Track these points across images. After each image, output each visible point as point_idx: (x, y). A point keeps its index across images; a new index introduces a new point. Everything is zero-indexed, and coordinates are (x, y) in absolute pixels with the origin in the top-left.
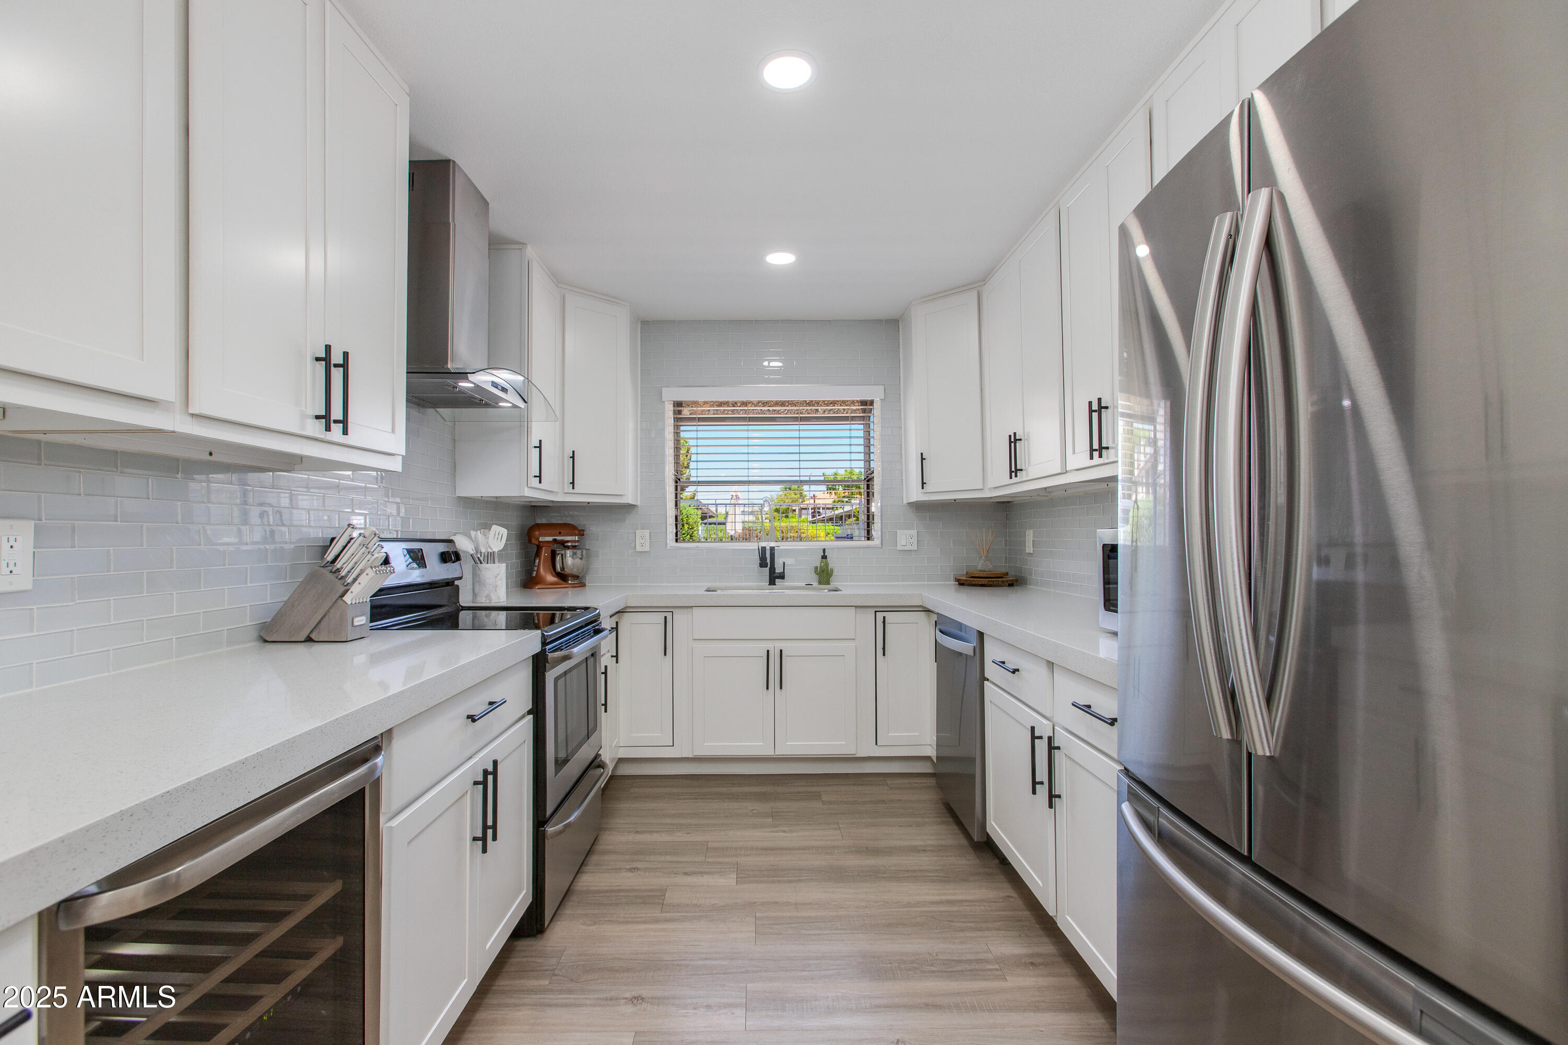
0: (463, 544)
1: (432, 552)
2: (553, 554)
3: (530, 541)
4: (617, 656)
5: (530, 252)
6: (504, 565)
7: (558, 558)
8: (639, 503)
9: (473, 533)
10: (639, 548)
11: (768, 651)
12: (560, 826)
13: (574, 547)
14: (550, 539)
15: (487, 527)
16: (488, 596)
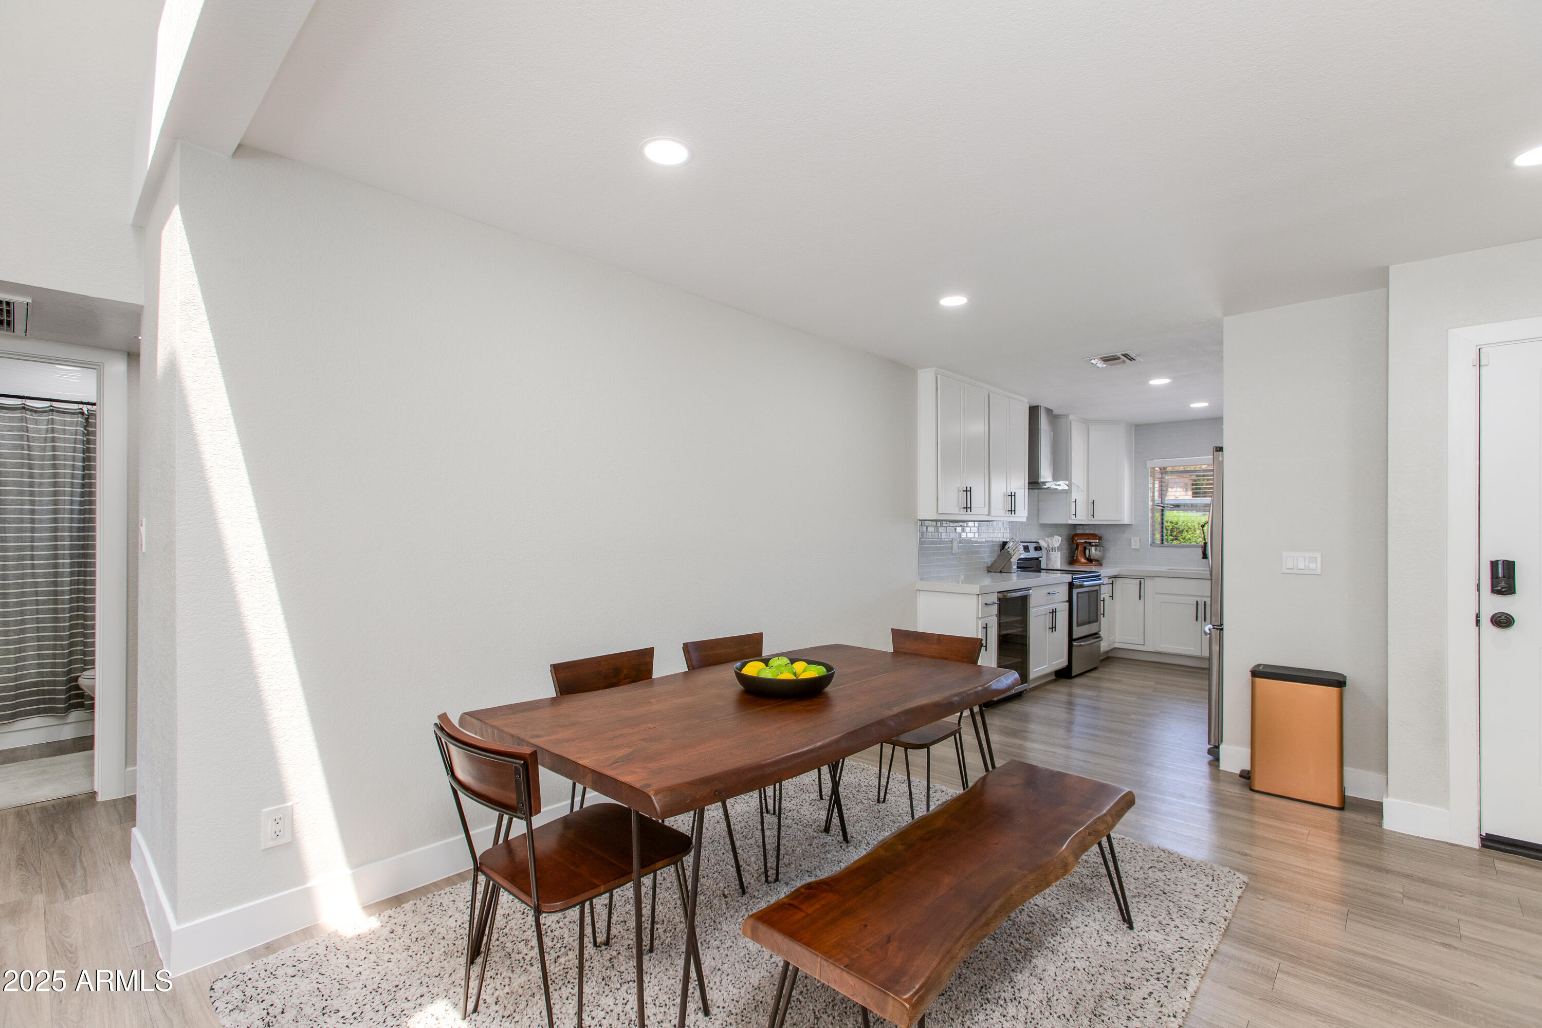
0: (1043, 544)
1: (1032, 547)
2: (1085, 549)
3: (1073, 542)
4: (1112, 597)
5: (1071, 417)
6: (1059, 553)
7: (1087, 551)
8: (1133, 523)
9: (1046, 539)
10: (1133, 547)
11: (1197, 602)
12: (1079, 644)
13: (1096, 546)
14: (1083, 541)
15: (1052, 535)
16: (1052, 565)
